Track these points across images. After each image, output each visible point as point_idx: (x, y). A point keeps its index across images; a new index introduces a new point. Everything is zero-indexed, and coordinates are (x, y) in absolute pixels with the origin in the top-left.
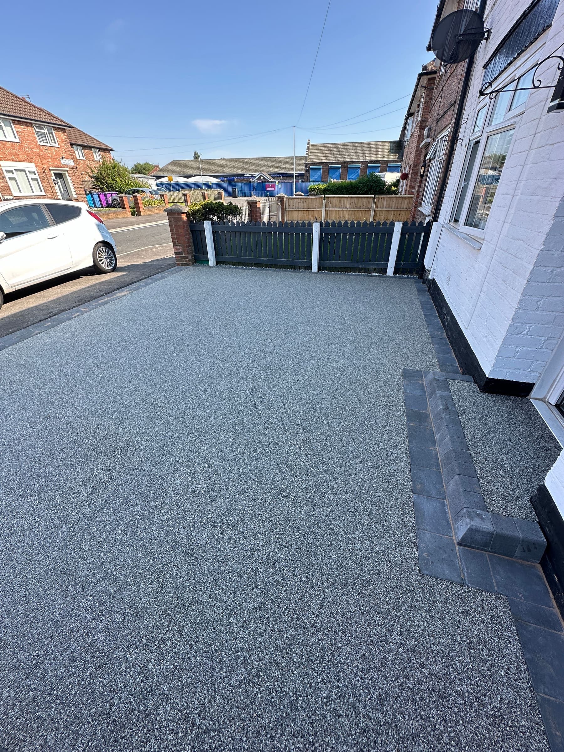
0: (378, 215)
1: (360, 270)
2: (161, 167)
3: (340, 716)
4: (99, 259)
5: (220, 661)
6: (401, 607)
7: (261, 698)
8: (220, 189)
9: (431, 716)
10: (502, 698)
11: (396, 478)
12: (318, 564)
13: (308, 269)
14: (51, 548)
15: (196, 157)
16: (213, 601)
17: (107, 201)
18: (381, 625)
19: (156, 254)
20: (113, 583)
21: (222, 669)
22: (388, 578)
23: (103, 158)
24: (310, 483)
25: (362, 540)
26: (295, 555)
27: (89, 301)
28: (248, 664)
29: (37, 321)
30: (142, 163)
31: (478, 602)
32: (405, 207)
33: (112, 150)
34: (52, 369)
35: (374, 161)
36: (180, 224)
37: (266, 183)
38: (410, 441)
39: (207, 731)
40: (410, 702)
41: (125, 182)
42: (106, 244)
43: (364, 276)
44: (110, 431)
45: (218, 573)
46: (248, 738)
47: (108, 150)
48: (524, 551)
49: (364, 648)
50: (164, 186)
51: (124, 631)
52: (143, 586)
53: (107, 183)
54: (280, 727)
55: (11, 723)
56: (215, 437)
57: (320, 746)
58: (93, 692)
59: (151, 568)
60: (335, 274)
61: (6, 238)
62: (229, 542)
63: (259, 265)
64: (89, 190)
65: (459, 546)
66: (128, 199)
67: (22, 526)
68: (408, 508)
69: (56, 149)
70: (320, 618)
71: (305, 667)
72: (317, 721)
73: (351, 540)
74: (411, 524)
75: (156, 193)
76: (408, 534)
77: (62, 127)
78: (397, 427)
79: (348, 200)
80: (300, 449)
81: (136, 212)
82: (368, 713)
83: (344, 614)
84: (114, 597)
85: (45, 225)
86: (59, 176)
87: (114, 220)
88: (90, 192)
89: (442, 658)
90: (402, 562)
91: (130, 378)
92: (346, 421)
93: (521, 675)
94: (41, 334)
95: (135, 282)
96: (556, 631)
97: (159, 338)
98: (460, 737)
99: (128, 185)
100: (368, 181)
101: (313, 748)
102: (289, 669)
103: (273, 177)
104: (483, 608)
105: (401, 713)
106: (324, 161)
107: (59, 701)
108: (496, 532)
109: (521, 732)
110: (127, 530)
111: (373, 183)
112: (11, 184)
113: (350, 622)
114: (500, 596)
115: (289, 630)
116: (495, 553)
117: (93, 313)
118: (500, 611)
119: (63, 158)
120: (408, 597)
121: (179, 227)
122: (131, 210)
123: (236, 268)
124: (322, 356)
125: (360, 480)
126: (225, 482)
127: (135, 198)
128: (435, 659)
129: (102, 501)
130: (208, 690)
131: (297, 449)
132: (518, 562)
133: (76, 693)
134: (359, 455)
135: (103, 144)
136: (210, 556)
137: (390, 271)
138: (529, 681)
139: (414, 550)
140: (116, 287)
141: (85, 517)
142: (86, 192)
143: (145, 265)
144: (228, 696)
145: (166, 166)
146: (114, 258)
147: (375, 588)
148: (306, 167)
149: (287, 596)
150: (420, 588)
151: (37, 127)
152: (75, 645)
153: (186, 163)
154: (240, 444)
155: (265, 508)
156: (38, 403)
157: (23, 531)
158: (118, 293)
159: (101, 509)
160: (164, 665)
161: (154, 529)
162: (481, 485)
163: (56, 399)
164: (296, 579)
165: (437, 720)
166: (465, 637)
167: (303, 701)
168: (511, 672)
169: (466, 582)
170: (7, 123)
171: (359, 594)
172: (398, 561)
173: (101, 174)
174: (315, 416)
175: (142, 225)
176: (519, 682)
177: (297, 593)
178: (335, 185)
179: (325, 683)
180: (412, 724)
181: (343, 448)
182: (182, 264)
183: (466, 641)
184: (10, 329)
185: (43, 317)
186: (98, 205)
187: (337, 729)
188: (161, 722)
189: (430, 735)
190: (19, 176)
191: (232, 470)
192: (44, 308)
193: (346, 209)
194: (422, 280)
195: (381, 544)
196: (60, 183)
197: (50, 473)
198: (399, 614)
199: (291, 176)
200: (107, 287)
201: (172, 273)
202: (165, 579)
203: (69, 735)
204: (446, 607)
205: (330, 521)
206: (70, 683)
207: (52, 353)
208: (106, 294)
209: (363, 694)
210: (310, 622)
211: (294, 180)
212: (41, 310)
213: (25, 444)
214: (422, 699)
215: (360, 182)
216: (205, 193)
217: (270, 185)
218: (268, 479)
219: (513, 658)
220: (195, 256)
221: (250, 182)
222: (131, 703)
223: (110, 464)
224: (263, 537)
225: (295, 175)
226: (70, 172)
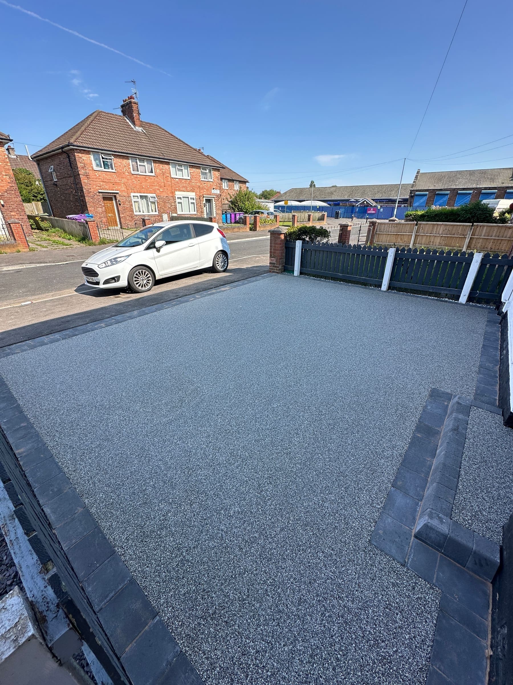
0: (474, 242)
1: (430, 294)
2: (282, 192)
3: (268, 595)
4: (217, 262)
5: (207, 530)
6: (342, 556)
7: (223, 561)
8: (325, 212)
9: (332, 629)
10: (397, 651)
11: (382, 470)
12: (291, 504)
13: (378, 287)
14: (140, 434)
15: (312, 184)
16: (215, 497)
17: (235, 219)
18: (321, 560)
19: (258, 261)
20: (164, 464)
21: (207, 535)
22: (341, 534)
23: (240, 188)
24: (308, 450)
25: (332, 502)
26: (277, 492)
27: (202, 291)
28: (223, 539)
29: (169, 300)
30: (268, 190)
31: (412, 582)
32: (508, 236)
33: (248, 182)
34: (169, 332)
35: (490, 188)
36: (278, 241)
37: (368, 207)
38: (409, 448)
39: (188, 561)
40: (320, 613)
41: (251, 205)
42: (224, 253)
43: (433, 299)
44: (189, 378)
45: (224, 483)
46: (208, 576)
47: (245, 182)
48: (476, 564)
49: (302, 567)
50: (280, 208)
51: (162, 491)
52: (179, 472)
53: (238, 206)
54: (228, 581)
55: (100, 509)
56: (252, 400)
57: (248, 603)
58: (138, 514)
59: (187, 464)
60: (403, 294)
61: (166, 245)
62: (237, 468)
63: (335, 279)
64: (225, 211)
65: (415, 538)
66: (250, 218)
67: (129, 417)
68: (383, 496)
69: (211, 183)
70: (279, 536)
71: (257, 558)
72: (252, 590)
73: (323, 499)
74: (379, 507)
75: (272, 214)
76: (373, 512)
77: (218, 167)
78: (403, 434)
79: (442, 227)
80: (310, 426)
81: (254, 228)
82: (287, 603)
83: (297, 541)
84: (163, 472)
85: (189, 237)
86: (209, 201)
87: (237, 233)
88: (226, 212)
89: (360, 602)
90: (358, 529)
91: (211, 347)
92: (358, 416)
93: (423, 646)
94: (169, 309)
95: (236, 281)
96: (479, 637)
97: (239, 324)
98: (348, 653)
99: (253, 207)
100: (471, 209)
101: (244, 602)
102: (246, 554)
103: (376, 202)
104: (414, 589)
105: (311, 616)
106: (432, 188)
107: (122, 510)
108: (450, 536)
109: (402, 679)
110: (180, 439)
111: (477, 210)
112: (179, 206)
113: (299, 548)
114: (435, 588)
115: (255, 533)
116: (448, 556)
117: (202, 300)
118: (429, 598)
119: (213, 189)
120: (351, 553)
121: (276, 244)
122: (250, 226)
123: (314, 279)
124: (359, 361)
125: (350, 462)
126: (248, 430)
127: (255, 217)
128: (353, 600)
129: (172, 418)
130: (195, 542)
131: (308, 425)
132: (467, 573)
133: (131, 510)
134: (357, 444)
135: (243, 178)
136: (223, 471)
137: (463, 299)
138: (429, 654)
139: (372, 525)
140: (222, 283)
141: (161, 423)
142: (223, 212)
143: (247, 269)
144: (205, 550)
145: (286, 193)
146: (226, 263)
147: (327, 536)
148: (411, 193)
149: (262, 514)
150: (364, 551)
151: (203, 169)
152: (137, 487)
153: (301, 191)
154: (268, 409)
155: (269, 455)
156: (155, 351)
157: (129, 420)
158: (223, 288)
159: (170, 422)
160: (177, 517)
161: (195, 443)
162: (456, 497)
163: (165, 351)
164: (272, 506)
165: (335, 634)
166: (386, 599)
167: (248, 575)
168: (415, 640)
169: (407, 565)
170: (186, 167)
171: (313, 534)
172: (355, 526)
173: (236, 199)
174: (333, 405)
175: (255, 238)
176: (419, 650)
177: (270, 515)
178: (434, 211)
179: (266, 573)
180: (315, 626)
181: (346, 435)
182: (273, 272)
183: (386, 601)
184: (153, 302)
185: (172, 298)
186: (229, 221)
187: (263, 601)
188: (166, 544)
189: (326, 639)
190: (184, 201)
191: (256, 424)
192: (175, 292)
193: (439, 235)
194: (497, 312)
195: (346, 510)
196: (207, 206)
197: (150, 393)
198: (338, 560)
199: (394, 201)
200: (217, 283)
201: (264, 278)
202: (192, 473)
203: (122, 527)
204: (380, 573)
205: (313, 480)
206: (129, 504)
207: (171, 322)
208: (215, 288)
209: (289, 592)
210: (271, 535)
211: (397, 205)
212: (173, 293)
213: (142, 374)
214: (330, 616)
215: (462, 210)
216: (310, 215)
217: (372, 209)
218: (278, 438)
219: (422, 633)
220: (284, 267)
221: (353, 206)
222: (154, 528)
223: (183, 398)
224: (260, 473)
225: (398, 200)
226: (215, 198)
